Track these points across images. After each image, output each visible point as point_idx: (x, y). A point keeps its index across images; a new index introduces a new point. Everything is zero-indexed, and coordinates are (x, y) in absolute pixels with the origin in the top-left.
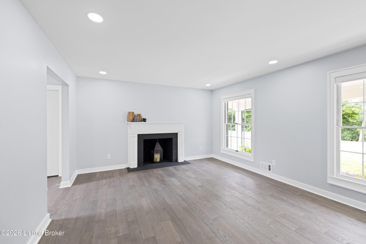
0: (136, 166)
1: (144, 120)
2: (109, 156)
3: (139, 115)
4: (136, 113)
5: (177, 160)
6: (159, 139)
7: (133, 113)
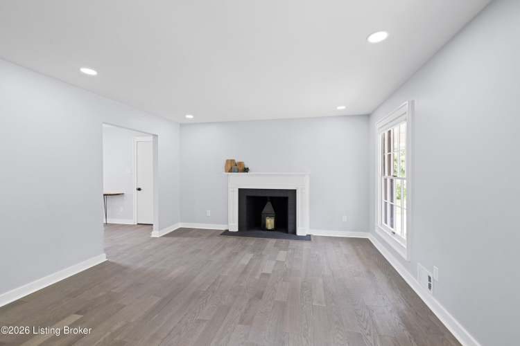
0: (236, 229)
1: (246, 170)
2: (209, 213)
3: (240, 164)
4: (237, 161)
5: (294, 232)
6: (271, 198)
7: (234, 160)
